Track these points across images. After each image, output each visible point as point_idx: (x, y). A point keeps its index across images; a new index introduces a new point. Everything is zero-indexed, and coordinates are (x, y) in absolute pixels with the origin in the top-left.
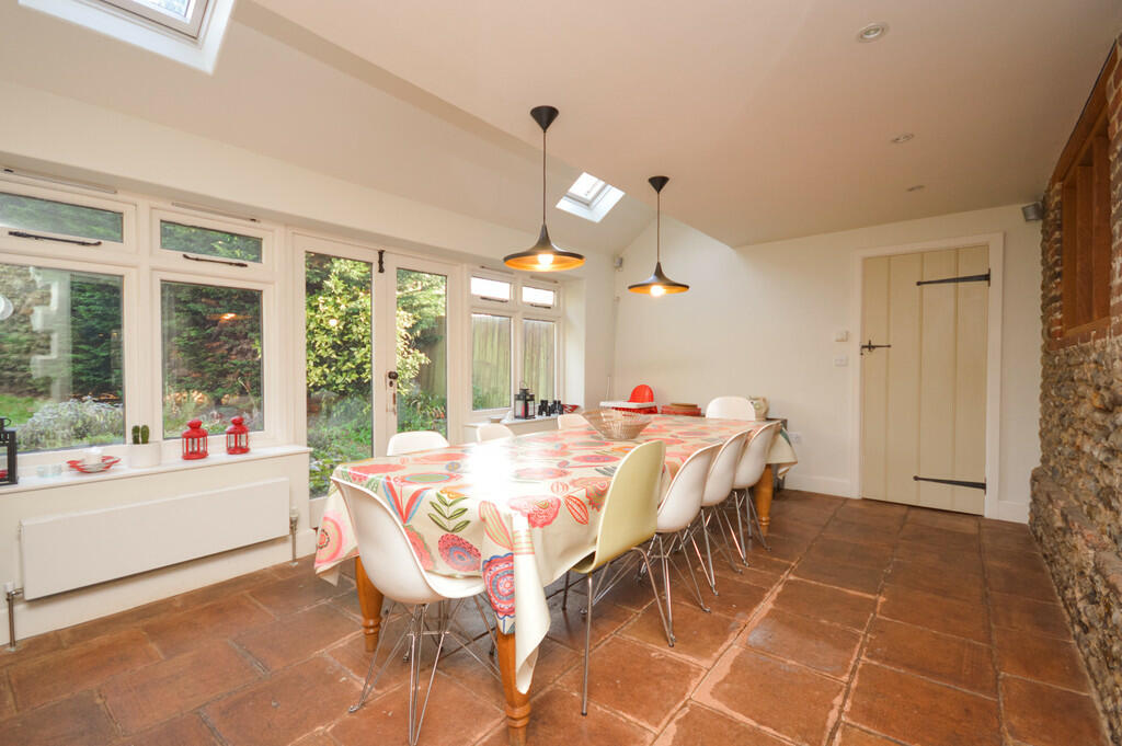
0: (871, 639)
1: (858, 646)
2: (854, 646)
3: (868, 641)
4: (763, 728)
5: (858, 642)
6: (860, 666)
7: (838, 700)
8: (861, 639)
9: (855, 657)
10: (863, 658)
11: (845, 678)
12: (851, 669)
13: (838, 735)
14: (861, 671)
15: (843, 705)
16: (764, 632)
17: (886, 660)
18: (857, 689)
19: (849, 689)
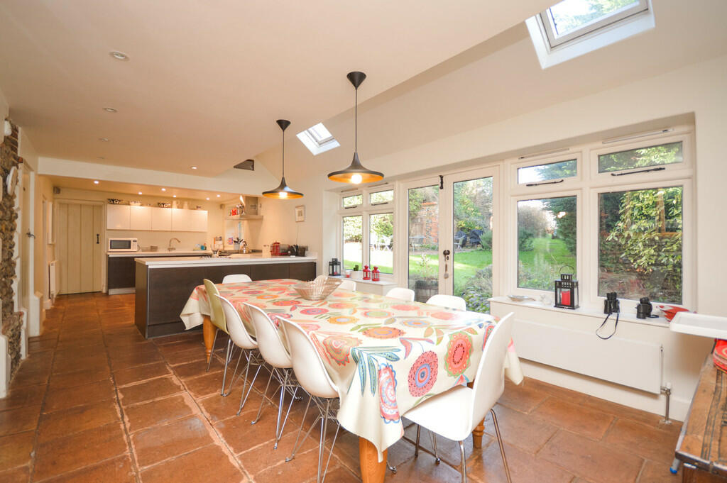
0: (131, 471)
1: (136, 459)
2: (138, 456)
3: (132, 468)
4: (151, 401)
5: (138, 461)
6: (128, 448)
7: (128, 425)
8: (137, 465)
9: (134, 451)
10: (129, 454)
11: (131, 437)
12: (132, 443)
13: (120, 416)
14: (125, 445)
15: (125, 426)
16: (196, 427)
17: (113, 462)
18: (122, 436)
19: (126, 433)
